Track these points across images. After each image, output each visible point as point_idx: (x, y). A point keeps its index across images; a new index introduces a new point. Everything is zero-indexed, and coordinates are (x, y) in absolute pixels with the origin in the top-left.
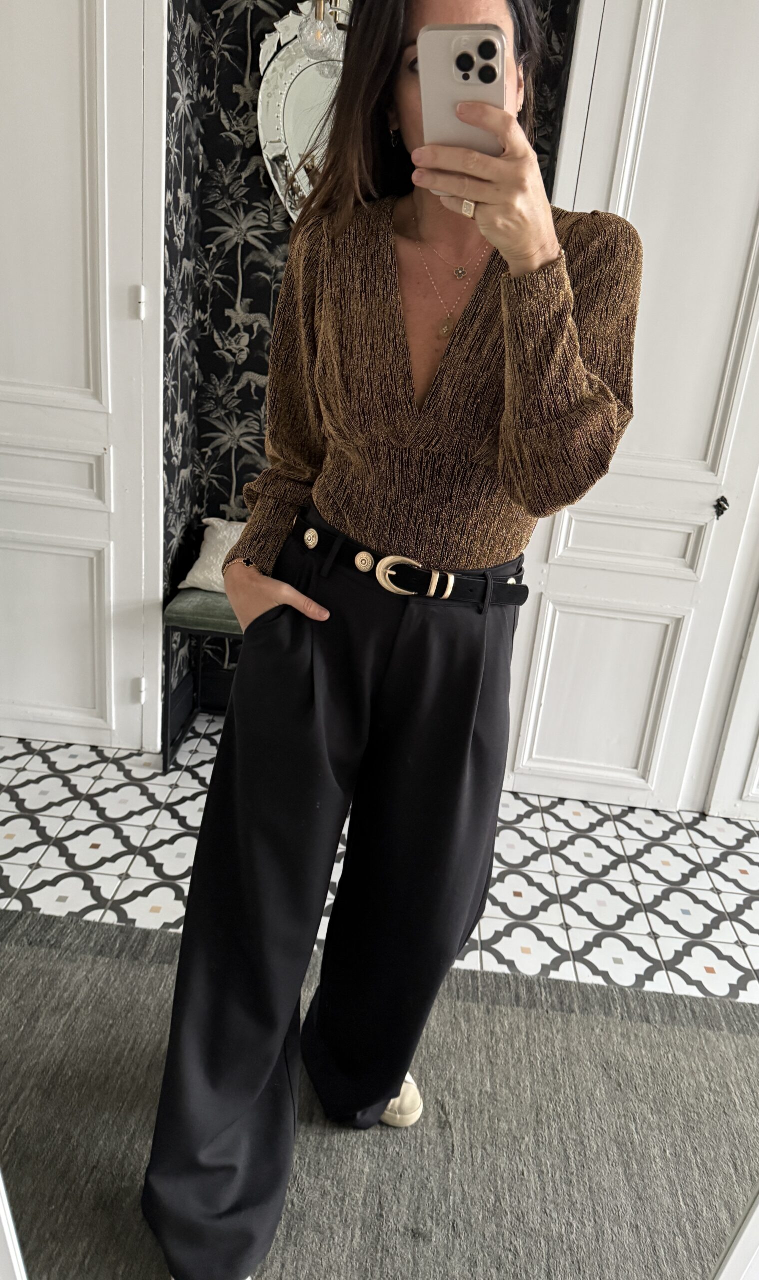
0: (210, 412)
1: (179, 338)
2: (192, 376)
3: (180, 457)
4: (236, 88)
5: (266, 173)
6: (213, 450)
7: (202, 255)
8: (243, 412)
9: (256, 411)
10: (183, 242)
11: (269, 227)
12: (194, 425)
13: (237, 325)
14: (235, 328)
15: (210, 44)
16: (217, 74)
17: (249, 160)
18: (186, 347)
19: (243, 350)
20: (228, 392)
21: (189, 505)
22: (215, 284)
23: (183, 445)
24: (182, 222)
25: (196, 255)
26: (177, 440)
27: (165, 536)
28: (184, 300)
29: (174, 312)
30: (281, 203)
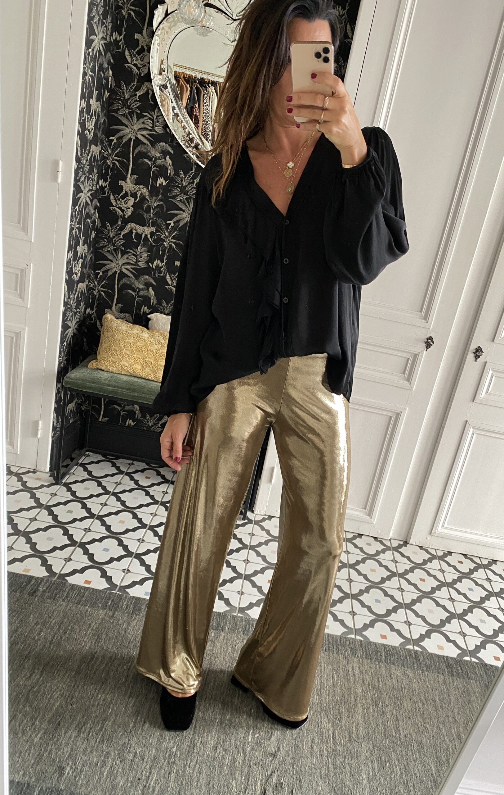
0: (105, 247)
1: (84, 197)
2: (93, 222)
3: (79, 275)
4: (137, 36)
5: (153, 94)
6: (103, 272)
7: (106, 144)
8: (126, 249)
9: (134, 249)
10: (92, 134)
11: (153, 130)
12: (92, 255)
13: (126, 192)
14: (124, 194)
15: (121, 5)
16: (125, 25)
17: (143, 84)
18: (90, 203)
19: (129, 208)
20: (117, 235)
21: (83, 308)
22: (114, 164)
23: (82, 267)
24: (92, 121)
25: (102, 143)
26: (77, 264)
27: (63, 326)
28: (90, 172)
29: (82, 180)
30: (162, 115)
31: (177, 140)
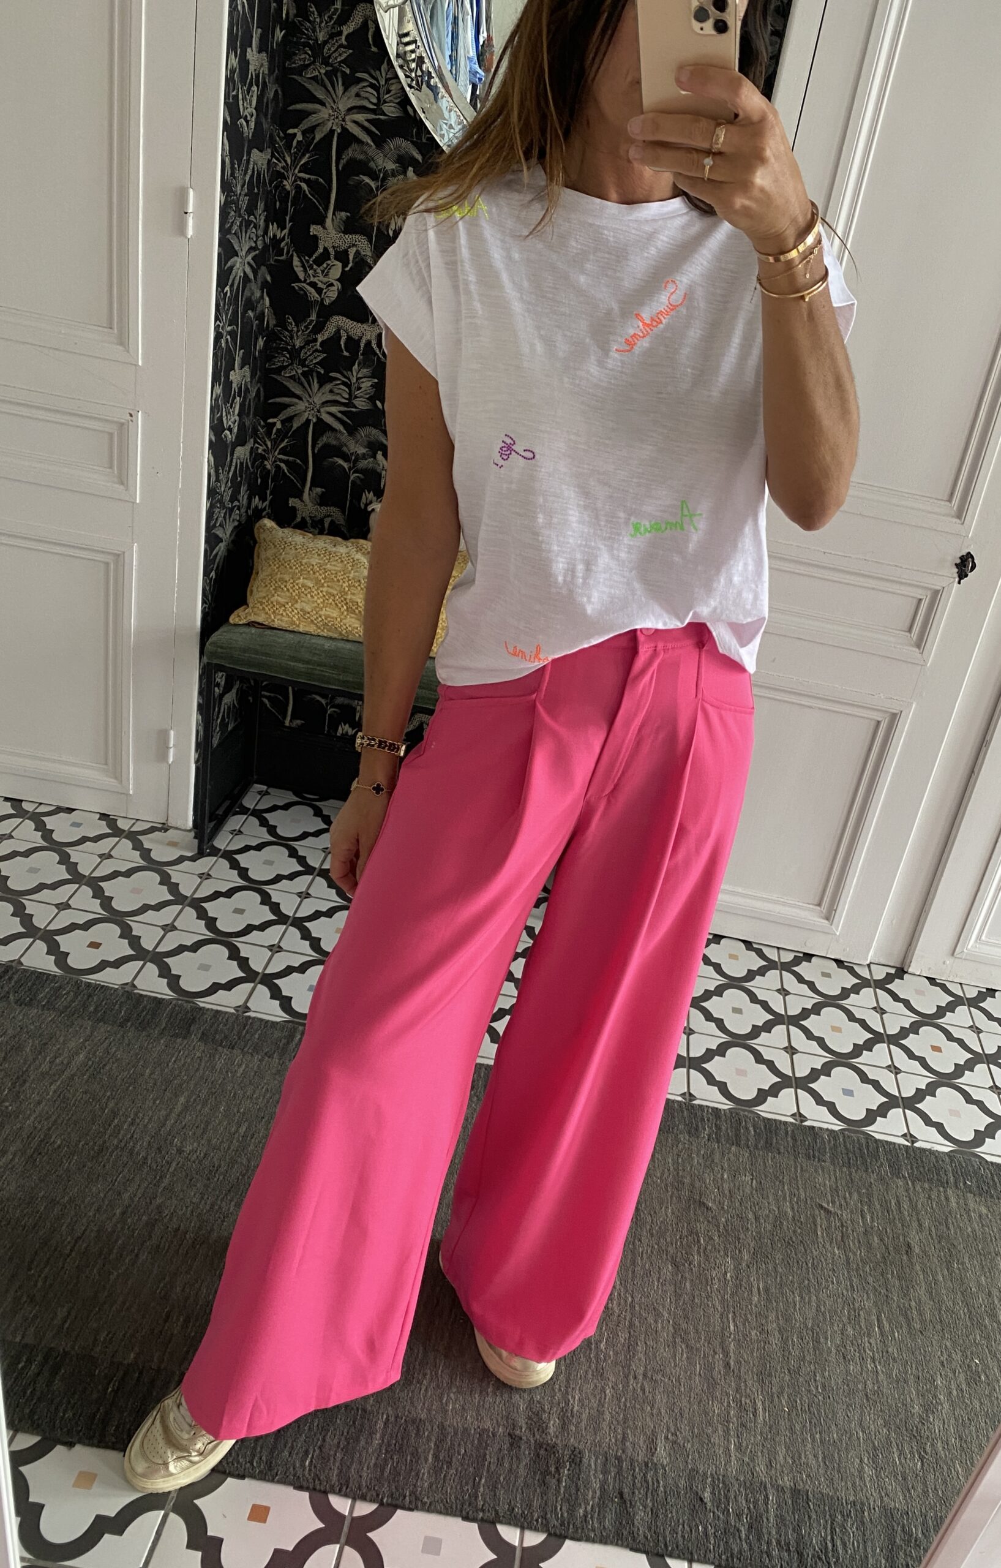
0: (284, 368)
1: (241, 265)
2: (261, 317)
3: (235, 430)
5: (379, 31)
6: (283, 422)
7: (281, 144)
8: (327, 372)
9: (345, 373)
10: (252, 125)
11: (378, 110)
12: (259, 385)
13: (326, 249)
14: (322, 254)
17: (353, 8)
18: (252, 276)
19: (332, 285)
20: (308, 343)
21: (246, 497)
22: (299, 188)
23: (240, 415)
24: (252, 96)
25: (272, 143)
26: (231, 407)
27: (208, 542)
28: (251, 210)
29: (235, 228)
30: (396, 77)
31: (429, 133)
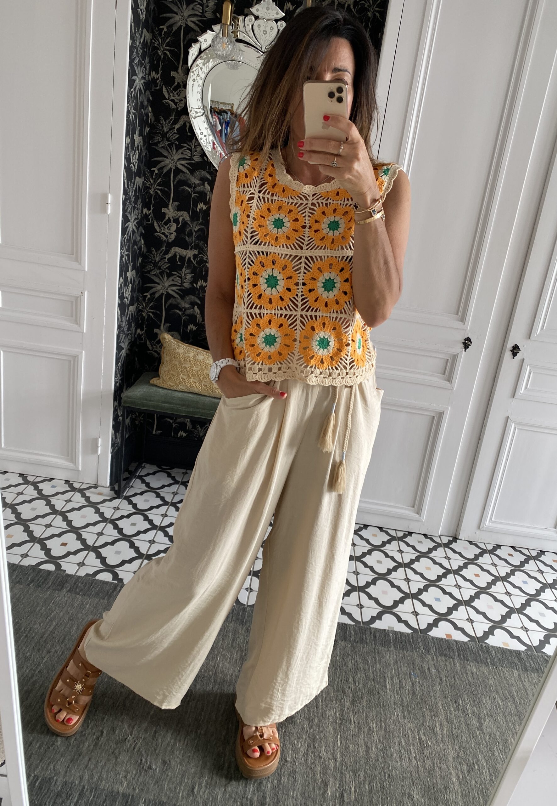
0: (150, 271)
1: (131, 225)
2: (140, 248)
3: (129, 299)
4: (173, 74)
5: (191, 125)
6: (151, 295)
7: (148, 175)
8: (170, 272)
9: (179, 272)
10: (136, 167)
11: (191, 159)
12: (139, 279)
13: (169, 218)
14: (167, 220)
15: (157, 46)
16: (161, 64)
17: (180, 117)
18: (136, 230)
19: (172, 233)
20: (162, 259)
21: (134, 329)
22: (156, 193)
23: (131, 292)
24: (136, 155)
25: (144, 174)
26: (127, 288)
27: (117, 349)
28: (136, 202)
29: (129, 210)
30: (199, 145)
31: (214, 167)
